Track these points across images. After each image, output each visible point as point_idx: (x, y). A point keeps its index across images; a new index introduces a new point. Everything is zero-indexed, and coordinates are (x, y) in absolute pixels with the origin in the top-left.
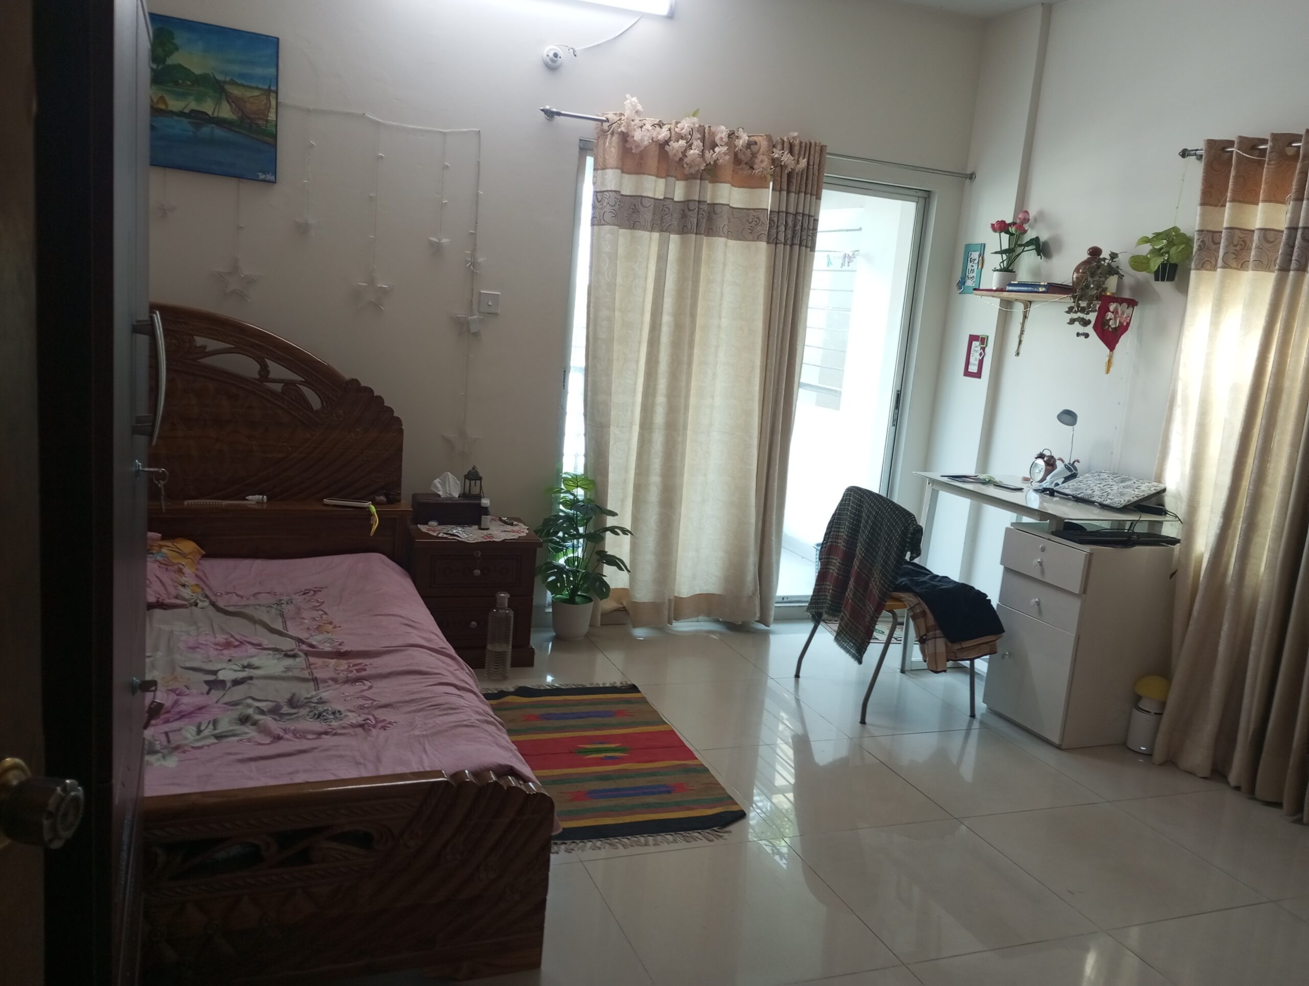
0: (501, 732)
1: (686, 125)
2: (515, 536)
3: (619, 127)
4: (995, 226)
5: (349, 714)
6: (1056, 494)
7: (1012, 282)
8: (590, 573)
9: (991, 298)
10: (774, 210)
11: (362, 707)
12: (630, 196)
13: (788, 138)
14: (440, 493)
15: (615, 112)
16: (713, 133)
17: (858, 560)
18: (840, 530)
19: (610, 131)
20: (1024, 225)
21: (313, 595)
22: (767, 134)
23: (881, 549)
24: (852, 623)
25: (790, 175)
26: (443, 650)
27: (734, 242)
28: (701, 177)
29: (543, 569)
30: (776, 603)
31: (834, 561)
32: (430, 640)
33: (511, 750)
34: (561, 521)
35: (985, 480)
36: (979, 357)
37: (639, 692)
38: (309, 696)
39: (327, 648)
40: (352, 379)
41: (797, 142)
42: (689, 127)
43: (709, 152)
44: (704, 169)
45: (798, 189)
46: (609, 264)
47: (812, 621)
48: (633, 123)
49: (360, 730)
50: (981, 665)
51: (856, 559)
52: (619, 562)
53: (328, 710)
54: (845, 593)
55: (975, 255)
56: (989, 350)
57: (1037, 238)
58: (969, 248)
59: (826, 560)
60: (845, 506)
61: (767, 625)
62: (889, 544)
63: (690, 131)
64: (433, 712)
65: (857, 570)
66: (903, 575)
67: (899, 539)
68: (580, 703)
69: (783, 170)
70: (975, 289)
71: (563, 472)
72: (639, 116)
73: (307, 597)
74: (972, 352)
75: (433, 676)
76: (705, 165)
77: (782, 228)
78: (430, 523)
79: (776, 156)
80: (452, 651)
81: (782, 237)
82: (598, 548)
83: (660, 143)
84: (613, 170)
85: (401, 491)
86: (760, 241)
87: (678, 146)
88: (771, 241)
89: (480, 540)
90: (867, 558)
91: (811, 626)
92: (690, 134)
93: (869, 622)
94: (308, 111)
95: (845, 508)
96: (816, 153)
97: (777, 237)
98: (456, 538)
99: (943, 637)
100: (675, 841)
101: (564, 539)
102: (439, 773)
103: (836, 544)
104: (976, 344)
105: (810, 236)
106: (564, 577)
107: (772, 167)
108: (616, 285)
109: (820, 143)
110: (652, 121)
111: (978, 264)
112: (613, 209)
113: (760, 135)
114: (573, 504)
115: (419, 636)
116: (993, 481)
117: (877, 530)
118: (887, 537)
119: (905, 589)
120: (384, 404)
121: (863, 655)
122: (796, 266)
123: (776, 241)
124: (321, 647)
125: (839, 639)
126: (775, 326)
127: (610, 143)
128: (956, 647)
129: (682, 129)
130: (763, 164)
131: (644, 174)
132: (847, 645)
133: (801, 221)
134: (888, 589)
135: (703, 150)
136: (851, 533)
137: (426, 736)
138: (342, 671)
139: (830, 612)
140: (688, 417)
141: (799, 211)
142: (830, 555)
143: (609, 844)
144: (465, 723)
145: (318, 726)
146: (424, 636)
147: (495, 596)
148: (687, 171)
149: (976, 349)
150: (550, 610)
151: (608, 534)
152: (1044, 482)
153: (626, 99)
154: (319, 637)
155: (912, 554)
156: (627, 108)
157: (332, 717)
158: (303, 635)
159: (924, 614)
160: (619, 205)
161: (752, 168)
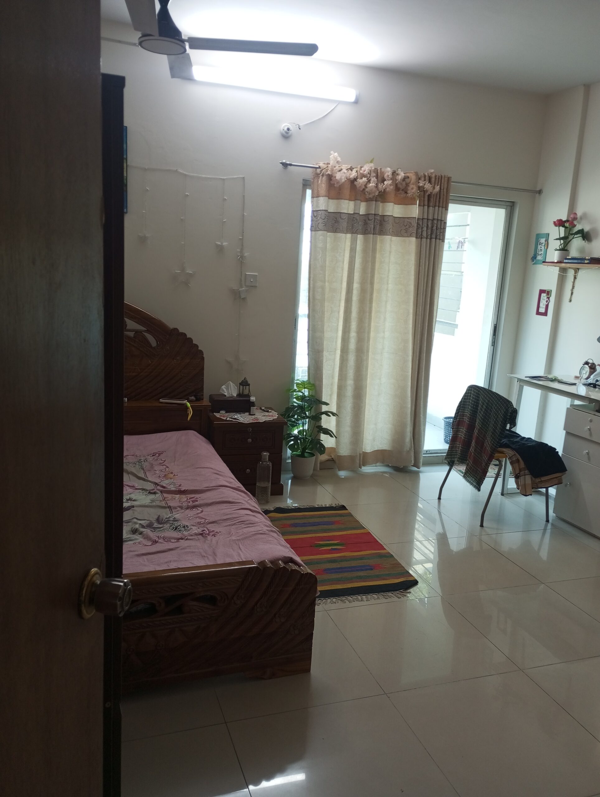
0: (279, 537)
1: (367, 168)
2: (271, 419)
3: (327, 172)
4: (556, 222)
5: (192, 527)
6: (597, 386)
7: (567, 257)
8: (313, 439)
9: (554, 267)
10: (420, 218)
11: (199, 523)
12: (333, 213)
13: (428, 174)
14: (226, 394)
15: (324, 162)
16: (383, 172)
17: (477, 429)
18: (465, 411)
19: (321, 174)
20: (574, 222)
21: (159, 456)
22: (415, 171)
23: (491, 423)
24: (474, 467)
25: (429, 196)
26: (239, 488)
27: (396, 238)
28: (376, 199)
29: (285, 437)
30: (424, 454)
31: (461, 430)
32: (230, 483)
33: (288, 548)
34: (296, 408)
35: (552, 378)
36: (545, 303)
37: (347, 510)
38: (168, 517)
39: (172, 488)
40: (174, 328)
41: (433, 176)
42: (368, 169)
43: (381, 184)
44: (378, 195)
45: (434, 204)
46: (322, 254)
47: (448, 465)
48: (335, 169)
49: (200, 537)
50: (552, 491)
51: (476, 429)
52: (330, 432)
53: (180, 525)
54: (469, 450)
55: (543, 240)
56: (553, 299)
57: (583, 230)
58: (538, 236)
59: (456, 429)
60: (468, 397)
61: (419, 468)
62: (496, 419)
63: (369, 172)
64: (240, 525)
65: (476, 435)
66: (505, 437)
67: (503, 416)
68: (312, 517)
69: (425, 193)
70: (544, 262)
71: (296, 379)
72: (339, 164)
73: (155, 457)
74: (541, 300)
75: (237, 504)
76: (378, 192)
77: (425, 229)
78: (221, 412)
79: (421, 185)
80: (244, 489)
81: (425, 234)
82: (317, 424)
83: (351, 180)
84: (323, 197)
85: (203, 393)
86: (412, 237)
87: (362, 182)
88: (418, 237)
89: (251, 421)
90: (483, 428)
91: (447, 468)
92: (369, 174)
93: (484, 466)
94: (145, 170)
95: (467, 398)
96: (445, 182)
97: (422, 234)
98: (237, 420)
99: (529, 474)
100: (378, 598)
101: (297, 420)
102: (251, 562)
103: (463, 420)
104: (544, 295)
105: (441, 232)
106: (298, 442)
107: (419, 191)
108: (326, 267)
109: (447, 176)
110: (346, 167)
111: (545, 246)
112: (324, 221)
113: (411, 172)
114: (303, 398)
115: (225, 480)
116: (557, 379)
117: (489, 411)
118: (495, 415)
119: (506, 446)
120: (193, 342)
121: (481, 486)
122: (433, 251)
123: (421, 236)
124: (169, 488)
125: (466, 476)
126: (421, 288)
127: (322, 181)
128: (538, 480)
129: (364, 171)
130: (413, 190)
131: (342, 199)
132: (471, 480)
133: (436, 224)
134: (496, 447)
135: (377, 183)
136: (472, 413)
137: (240, 540)
138: (184, 502)
139: (460, 460)
140: (369, 344)
141: (435, 218)
142: (459, 426)
143: (340, 600)
144: (261, 532)
145: (176, 534)
146: (227, 480)
147: (260, 454)
148: (368, 196)
149: (544, 298)
150: (290, 461)
151: (324, 417)
152: (589, 379)
153: (331, 154)
154: (167, 482)
155: (510, 425)
156: (331, 160)
157: (183, 529)
158: (157, 481)
159: (518, 461)
160: (327, 218)
161: (406, 193)
